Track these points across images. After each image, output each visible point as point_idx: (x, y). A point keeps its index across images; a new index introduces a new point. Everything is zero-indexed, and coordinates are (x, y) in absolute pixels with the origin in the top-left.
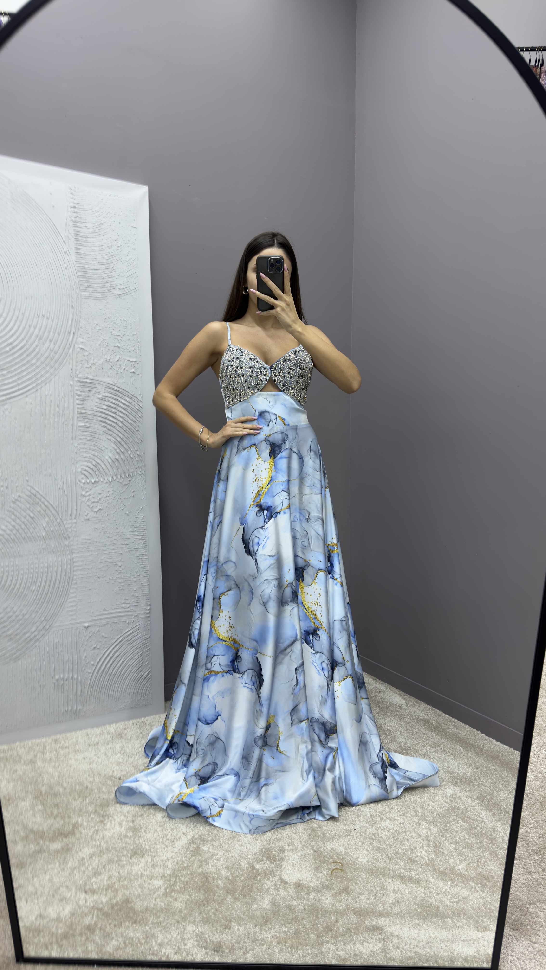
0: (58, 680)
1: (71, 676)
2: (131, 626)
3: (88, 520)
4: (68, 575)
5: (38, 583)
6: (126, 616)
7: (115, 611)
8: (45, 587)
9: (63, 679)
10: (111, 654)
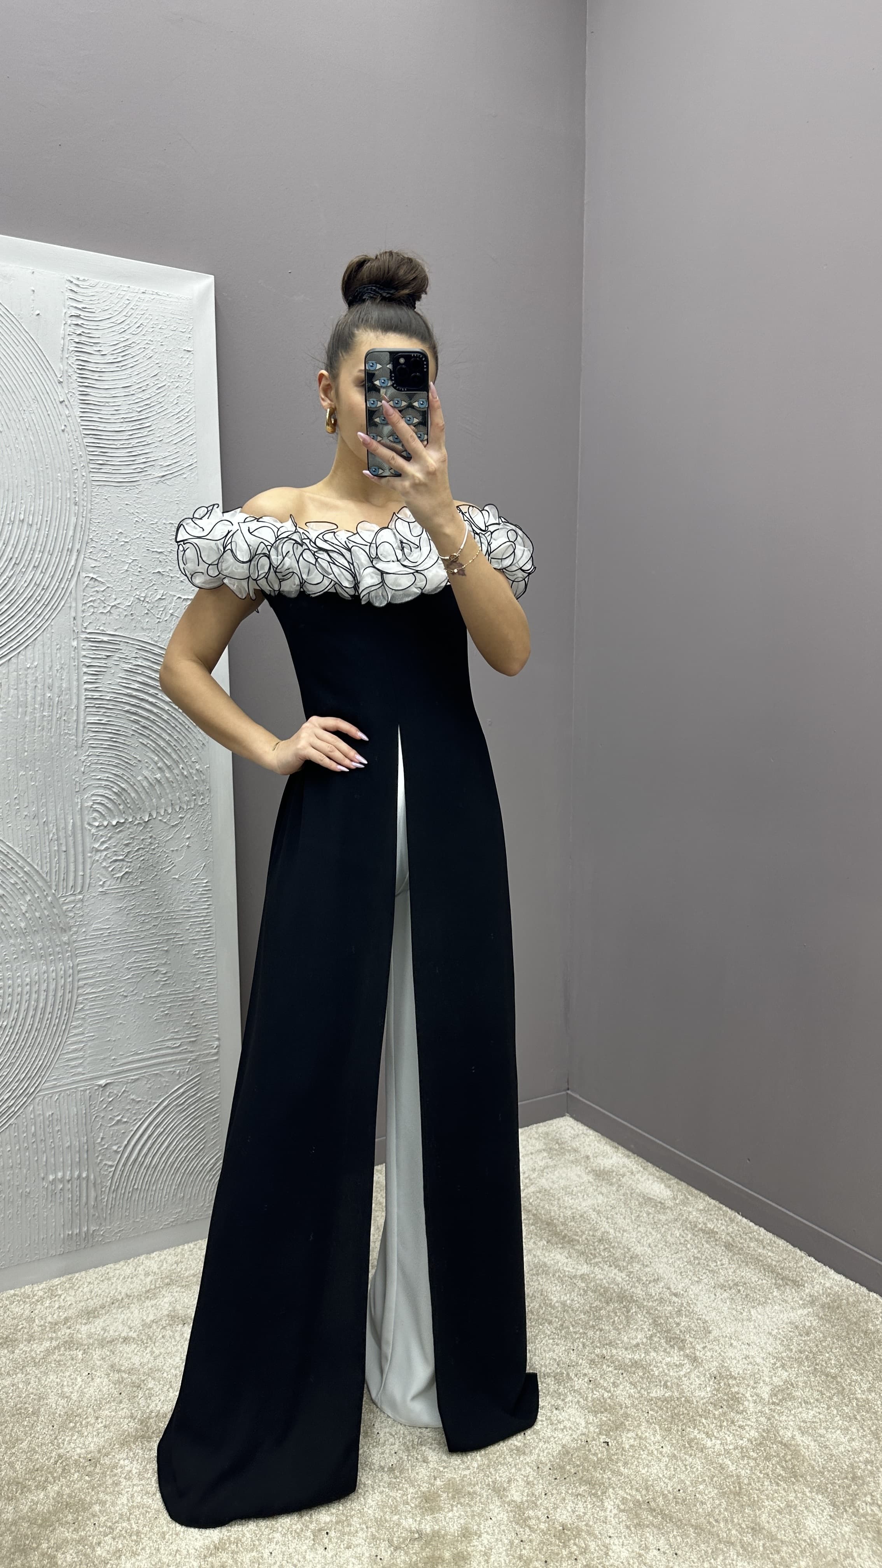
0: (53, 1182)
1: (77, 1173)
2: (184, 1079)
3: (104, 893)
4: (68, 996)
5: (13, 1015)
6: (175, 1061)
7: (154, 1054)
8: (25, 1018)
9: (62, 1180)
10: (149, 1132)
